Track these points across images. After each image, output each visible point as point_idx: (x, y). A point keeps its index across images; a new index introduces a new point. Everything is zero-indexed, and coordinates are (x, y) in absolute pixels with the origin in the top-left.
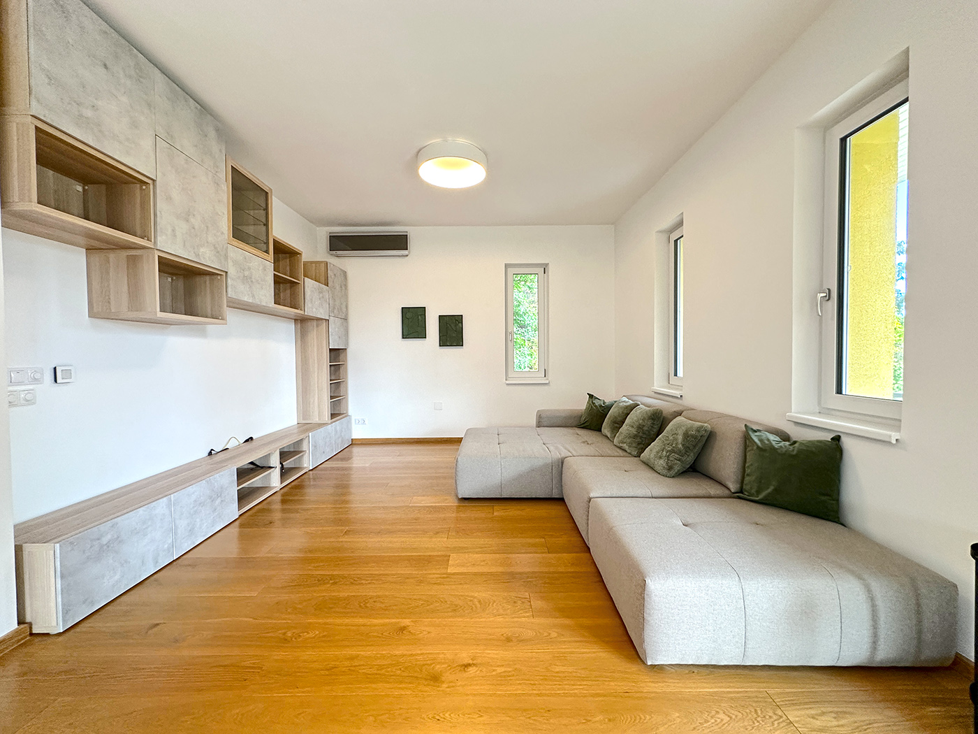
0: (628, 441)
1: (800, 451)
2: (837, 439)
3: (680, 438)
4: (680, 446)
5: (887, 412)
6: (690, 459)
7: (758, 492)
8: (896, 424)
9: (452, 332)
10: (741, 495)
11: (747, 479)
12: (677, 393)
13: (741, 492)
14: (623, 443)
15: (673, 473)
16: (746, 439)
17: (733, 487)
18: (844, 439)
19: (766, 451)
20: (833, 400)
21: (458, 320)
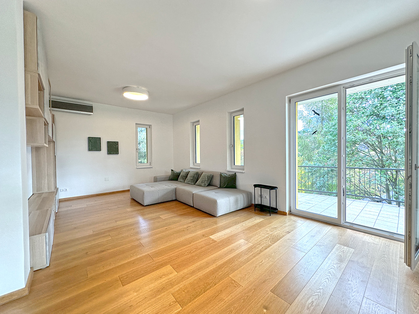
0: (191, 181)
1: (231, 176)
2: (235, 173)
3: (206, 178)
4: (207, 179)
5: (242, 168)
6: (209, 182)
7: (224, 186)
8: (243, 169)
9: (113, 148)
10: (221, 187)
11: (221, 184)
12: (199, 168)
13: (220, 187)
14: (189, 182)
15: (206, 186)
16: (221, 175)
17: (219, 186)
18: (236, 173)
19: (225, 177)
20: (233, 167)
21: (117, 143)
